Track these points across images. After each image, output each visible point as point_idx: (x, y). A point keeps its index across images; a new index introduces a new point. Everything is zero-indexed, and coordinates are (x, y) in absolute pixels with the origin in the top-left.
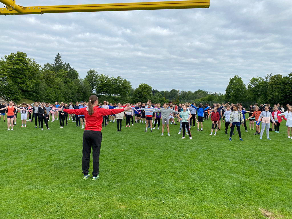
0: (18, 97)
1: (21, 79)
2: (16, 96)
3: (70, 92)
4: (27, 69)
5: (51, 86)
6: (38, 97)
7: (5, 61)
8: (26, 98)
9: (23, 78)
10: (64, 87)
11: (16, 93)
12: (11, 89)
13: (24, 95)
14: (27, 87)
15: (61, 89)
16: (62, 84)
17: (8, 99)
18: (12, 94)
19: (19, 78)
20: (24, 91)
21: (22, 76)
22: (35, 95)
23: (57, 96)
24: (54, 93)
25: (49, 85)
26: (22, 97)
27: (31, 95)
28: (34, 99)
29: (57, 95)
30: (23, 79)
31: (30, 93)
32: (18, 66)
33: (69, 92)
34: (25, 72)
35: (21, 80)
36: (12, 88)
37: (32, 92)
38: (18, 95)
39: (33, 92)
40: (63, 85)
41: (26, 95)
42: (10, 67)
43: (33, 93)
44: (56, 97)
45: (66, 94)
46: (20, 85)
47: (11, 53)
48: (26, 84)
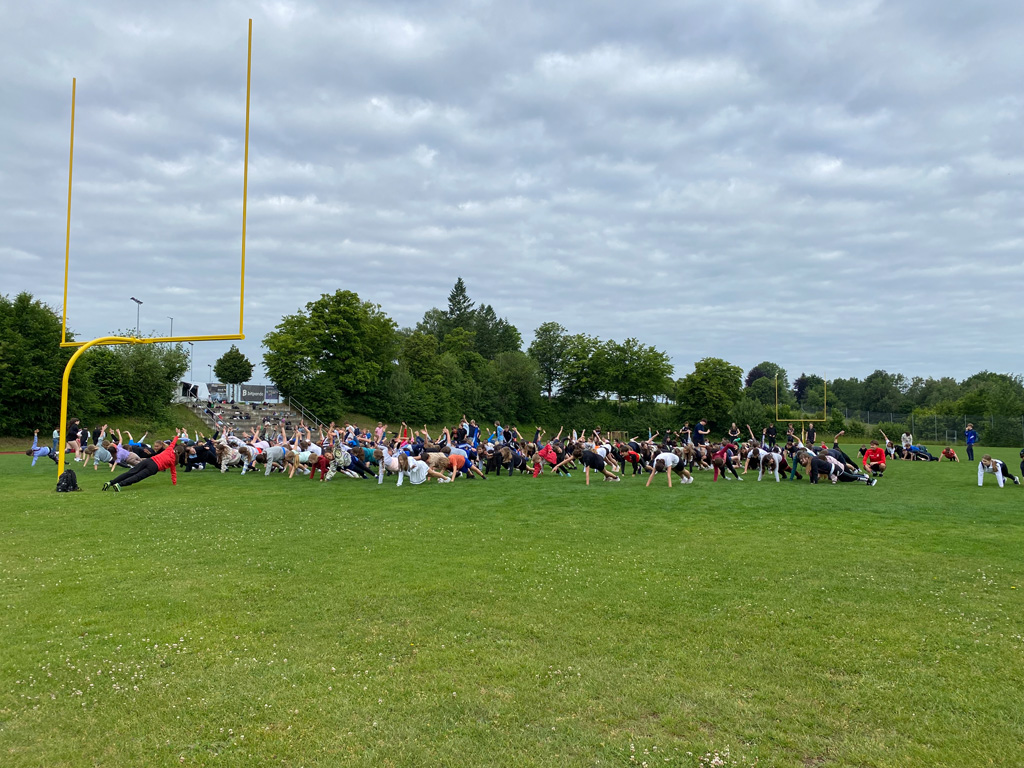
0: (333, 410)
1: (344, 360)
2: (329, 408)
3: (478, 391)
4: (358, 335)
5: (425, 377)
6: (386, 408)
7: (308, 316)
8: (355, 412)
9: (348, 358)
10: (462, 378)
11: (329, 400)
12: (319, 388)
13: (352, 404)
14: (357, 384)
15: (454, 384)
16: (458, 370)
17: (310, 416)
18: (319, 401)
19: (339, 358)
20: (350, 394)
21: (345, 354)
22: (378, 404)
23: (440, 405)
24: (433, 396)
25: (420, 376)
26: (344, 410)
27: (369, 402)
28: (376, 414)
29: (441, 401)
30: (347, 362)
31: (365, 398)
32: (335, 329)
33: (475, 392)
34: (353, 344)
35: (344, 365)
36: (319, 386)
37: (371, 395)
38: (335, 403)
39: (374, 395)
40: (460, 373)
41: (355, 405)
42: (318, 332)
43: (373, 399)
44: (437, 407)
45: (465, 398)
46: (341, 378)
47: (323, 295)
48: (356, 375)
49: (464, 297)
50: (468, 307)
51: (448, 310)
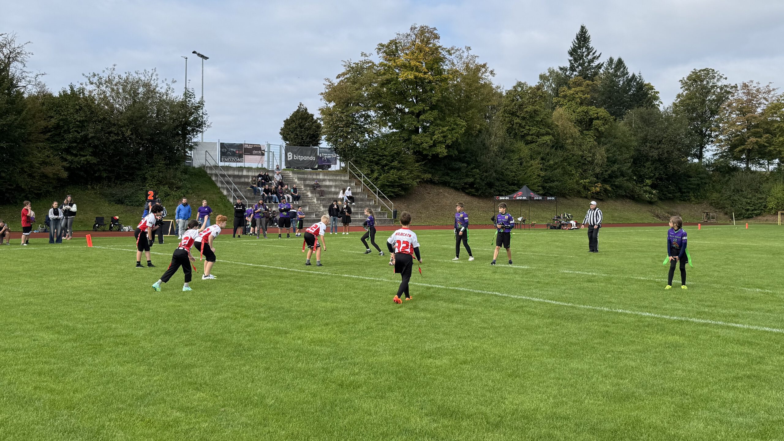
10: (580, 140)
14: (435, 145)
16: (574, 130)
20: (426, 159)
25: (523, 136)
31: (446, 163)
37: (454, 160)
39: (458, 160)
40: (577, 133)
43: (457, 164)
49: (588, 49)
50: (592, 61)
51: (568, 65)
